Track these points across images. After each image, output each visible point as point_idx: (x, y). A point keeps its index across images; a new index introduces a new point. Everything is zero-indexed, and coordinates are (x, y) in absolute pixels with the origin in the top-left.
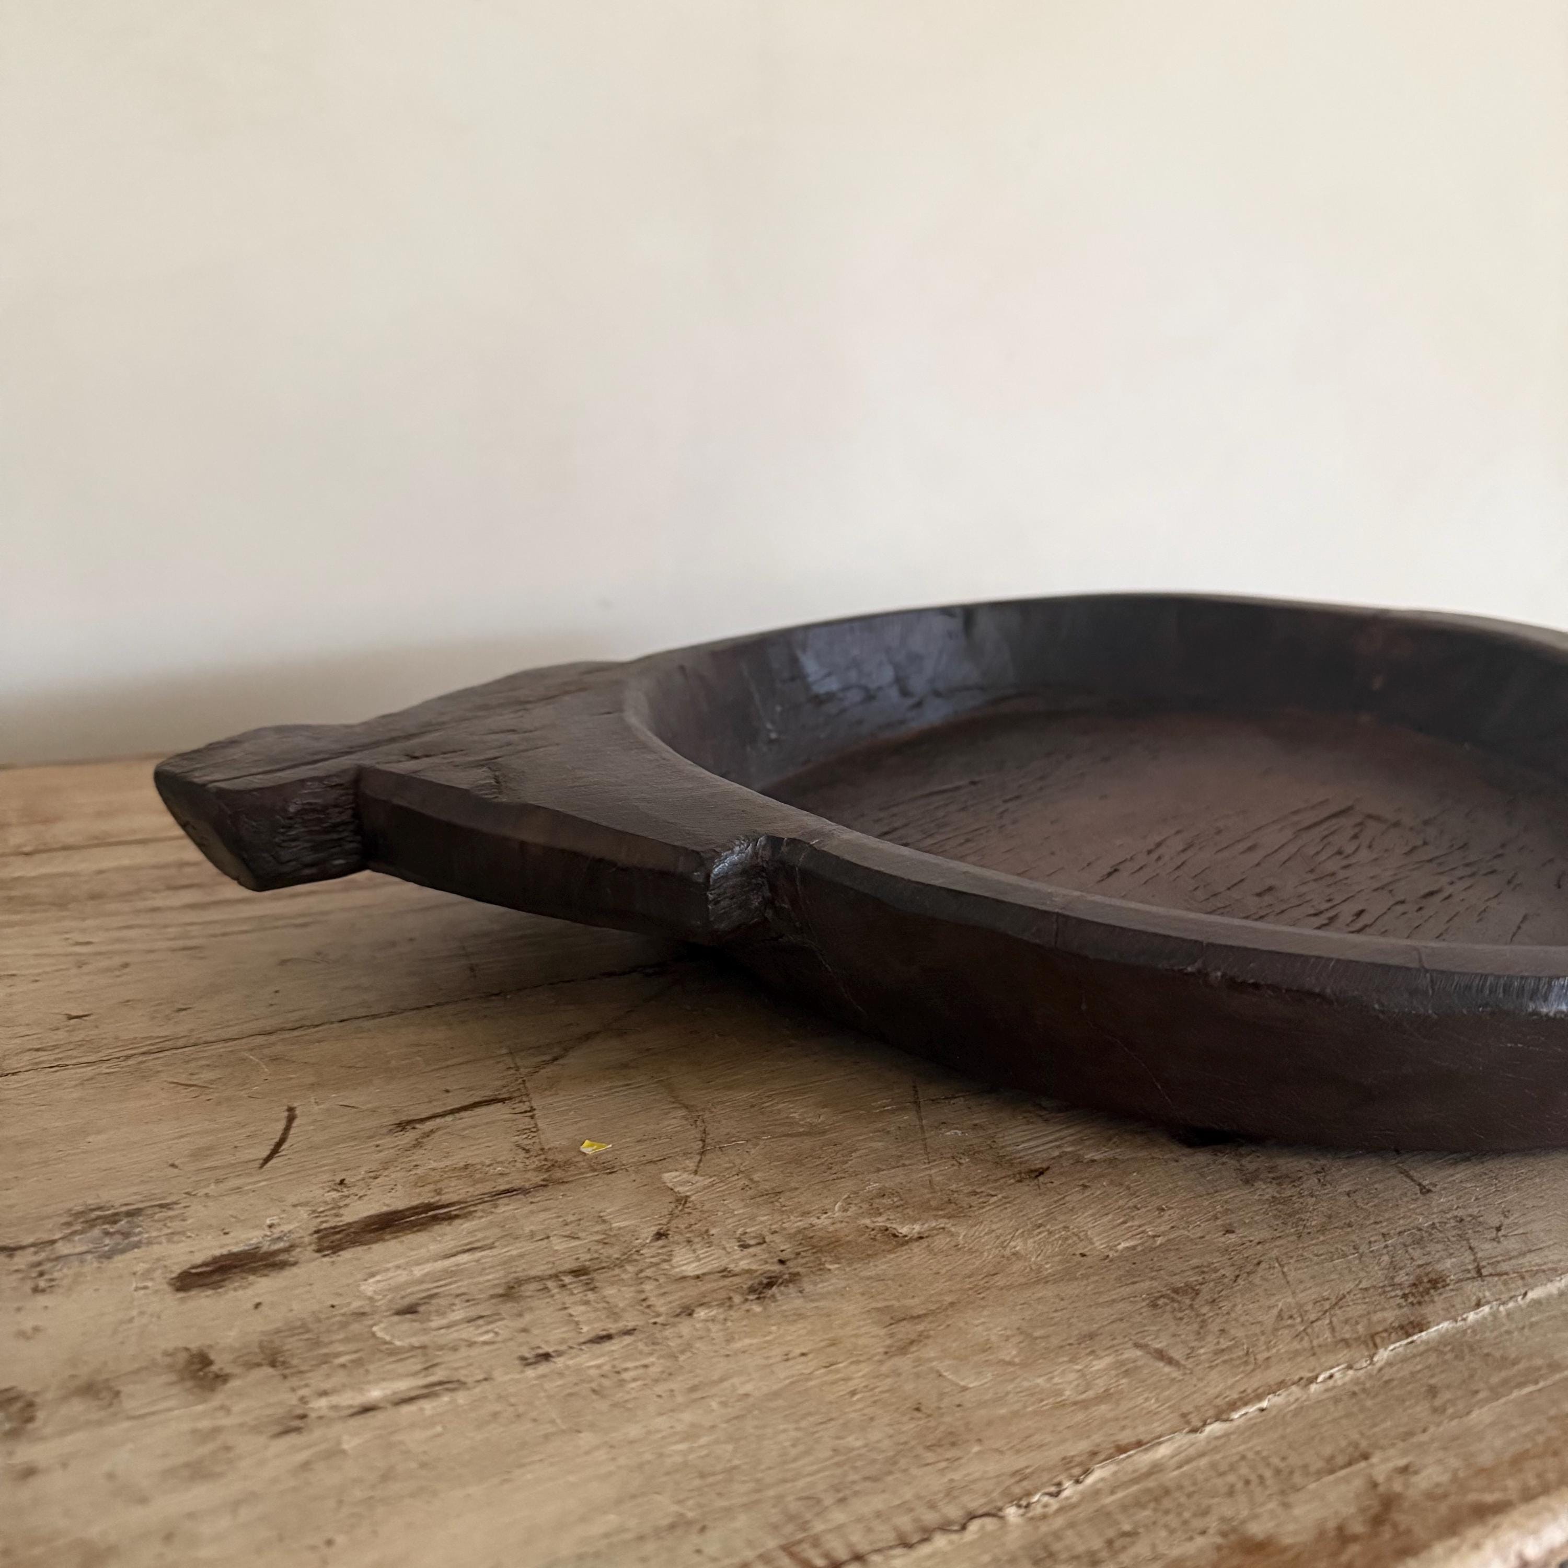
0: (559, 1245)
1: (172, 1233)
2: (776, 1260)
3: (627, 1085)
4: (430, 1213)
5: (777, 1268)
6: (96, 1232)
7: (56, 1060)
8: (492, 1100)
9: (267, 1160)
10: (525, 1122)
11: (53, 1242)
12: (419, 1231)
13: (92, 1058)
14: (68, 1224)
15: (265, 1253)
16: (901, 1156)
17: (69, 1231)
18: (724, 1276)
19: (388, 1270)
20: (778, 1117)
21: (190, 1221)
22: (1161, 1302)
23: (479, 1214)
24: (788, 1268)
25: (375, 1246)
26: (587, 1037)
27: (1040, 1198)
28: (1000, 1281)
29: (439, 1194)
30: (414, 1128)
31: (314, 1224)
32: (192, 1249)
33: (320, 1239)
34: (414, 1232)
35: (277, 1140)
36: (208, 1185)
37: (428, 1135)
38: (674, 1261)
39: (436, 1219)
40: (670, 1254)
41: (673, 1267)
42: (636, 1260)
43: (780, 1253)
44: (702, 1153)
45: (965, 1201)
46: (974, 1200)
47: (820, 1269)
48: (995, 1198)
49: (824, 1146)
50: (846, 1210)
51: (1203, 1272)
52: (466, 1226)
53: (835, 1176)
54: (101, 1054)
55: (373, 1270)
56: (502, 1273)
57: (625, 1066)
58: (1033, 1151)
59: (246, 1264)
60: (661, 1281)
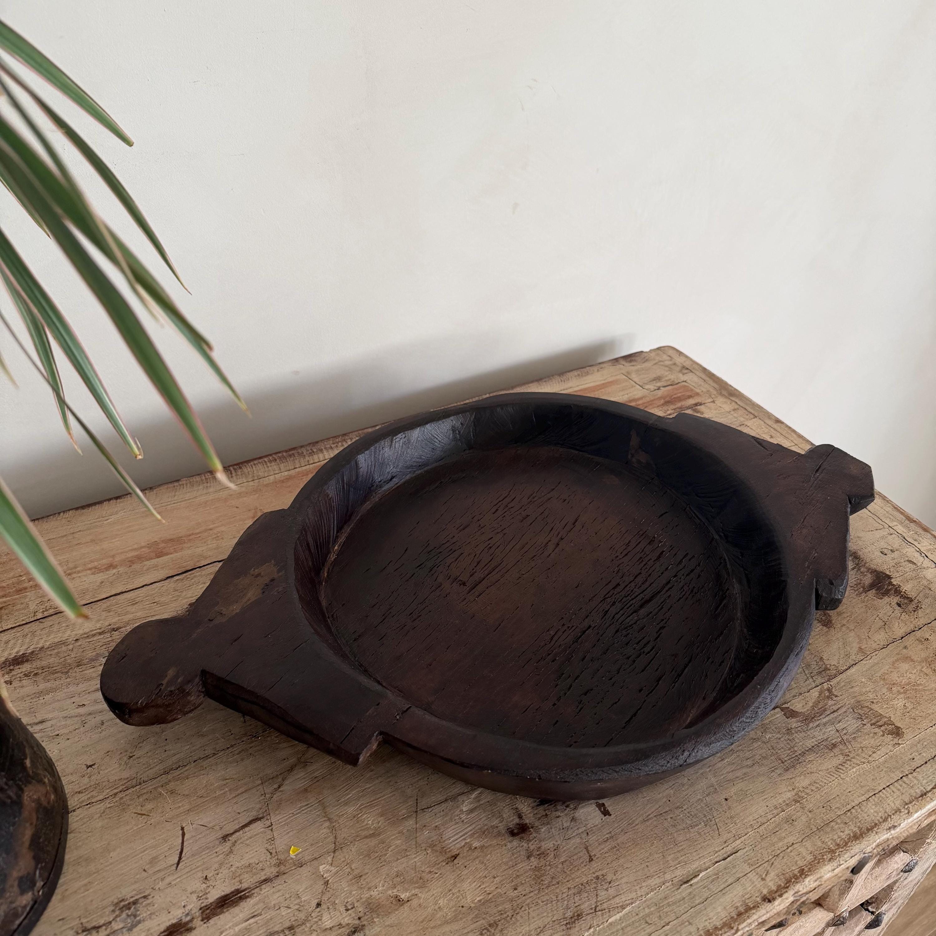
0: (284, 911)
1: (151, 914)
2: (357, 918)
3: (308, 805)
4: (239, 895)
5: (357, 922)
6: (124, 915)
7: (88, 799)
8: (256, 819)
9: (178, 864)
10: (269, 834)
11: (110, 923)
12: (236, 906)
13: (101, 797)
14: (113, 911)
15: (184, 923)
16: (406, 850)
17: (114, 915)
18: (340, 928)
19: (227, 929)
20: (363, 824)
21: (156, 906)
22: (484, 932)
23: (255, 895)
24: (361, 922)
25: (221, 916)
26: (291, 769)
27: (453, 873)
28: (432, 924)
29: (241, 883)
30: (229, 840)
31: (199, 904)
32: (159, 923)
33: (202, 913)
34: (234, 907)
35: (180, 850)
36: (159, 883)
37: (234, 844)
38: (324, 919)
39: (241, 898)
40: (321, 916)
41: (323, 923)
42: (310, 920)
43: (359, 913)
44: (334, 852)
45: (426, 876)
46: (429, 876)
47: (372, 922)
48: (437, 875)
49: (379, 844)
50: (384, 886)
51: (502, 914)
52: (251, 902)
53: (381, 865)
54: (104, 794)
55: (222, 930)
56: (265, 930)
57: (306, 790)
58: (454, 843)
59: (178, 930)
60: (319, 931)
